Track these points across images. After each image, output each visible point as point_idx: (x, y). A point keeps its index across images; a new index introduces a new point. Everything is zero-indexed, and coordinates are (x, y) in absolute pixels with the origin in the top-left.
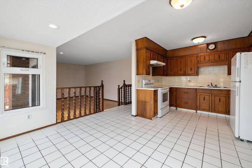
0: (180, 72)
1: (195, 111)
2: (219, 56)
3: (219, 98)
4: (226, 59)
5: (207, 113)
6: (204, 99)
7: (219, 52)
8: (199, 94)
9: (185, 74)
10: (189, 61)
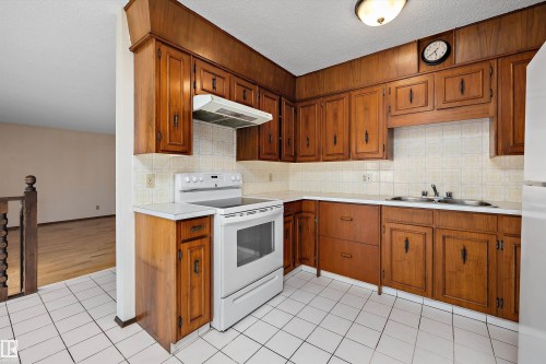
0: (332, 149)
1: (375, 288)
2: (462, 82)
3: (459, 245)
4: (487, 94)
5: (418, 299)
6: (407, 247)
7: (460, 71)
8: (388, 226)
9: (346, 155)
10: (360, 108)
